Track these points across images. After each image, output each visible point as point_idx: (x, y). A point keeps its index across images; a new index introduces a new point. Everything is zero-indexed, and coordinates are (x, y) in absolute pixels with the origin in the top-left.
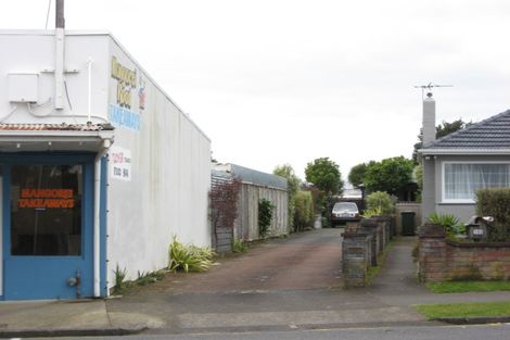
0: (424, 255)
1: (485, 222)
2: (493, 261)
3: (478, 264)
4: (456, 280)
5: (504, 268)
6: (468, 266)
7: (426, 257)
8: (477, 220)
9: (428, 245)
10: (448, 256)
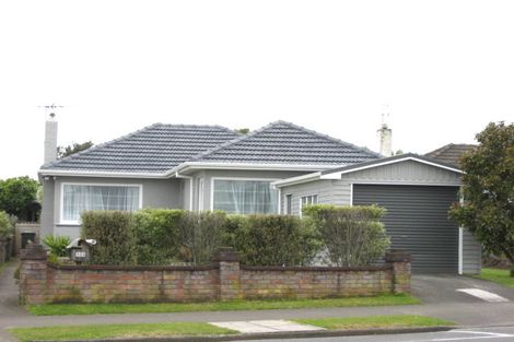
0: (24, 277)
1: (88, 244)
2: (94, 283)
3: (80, 287)
4: (57, 302)
5: (106, 292)
6: (68, 289)
7: (26, 280)
8: (80, 242)
9: (29, 267)
10: (48, 278)
